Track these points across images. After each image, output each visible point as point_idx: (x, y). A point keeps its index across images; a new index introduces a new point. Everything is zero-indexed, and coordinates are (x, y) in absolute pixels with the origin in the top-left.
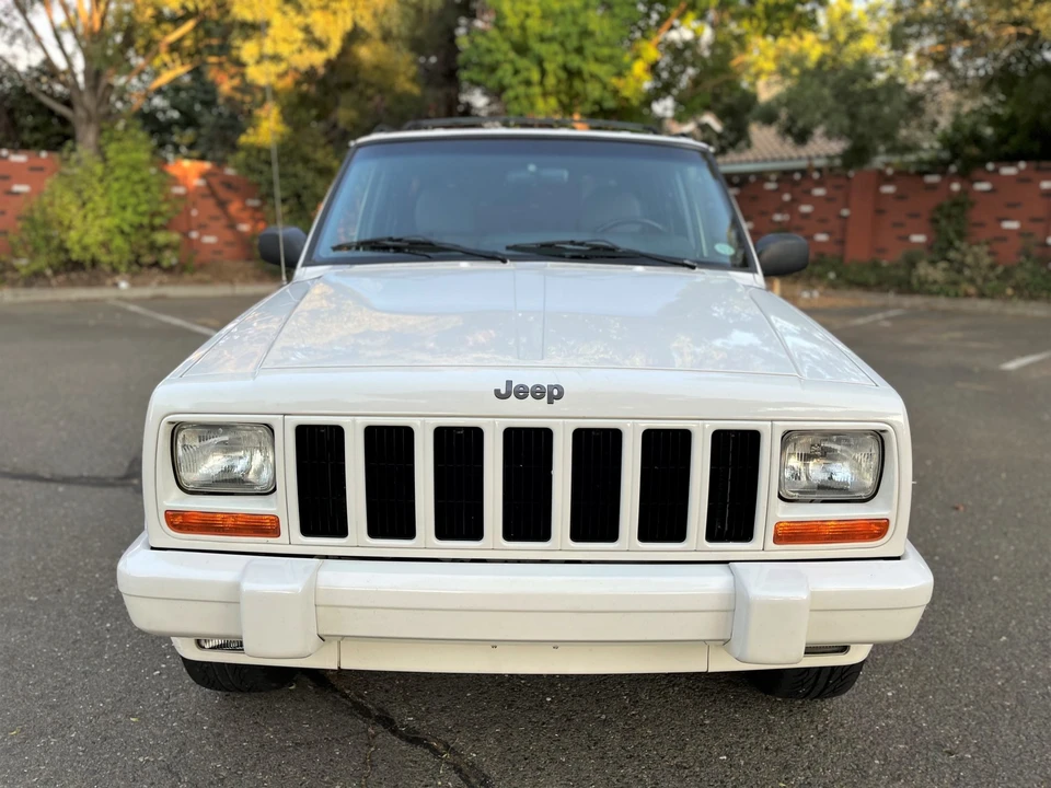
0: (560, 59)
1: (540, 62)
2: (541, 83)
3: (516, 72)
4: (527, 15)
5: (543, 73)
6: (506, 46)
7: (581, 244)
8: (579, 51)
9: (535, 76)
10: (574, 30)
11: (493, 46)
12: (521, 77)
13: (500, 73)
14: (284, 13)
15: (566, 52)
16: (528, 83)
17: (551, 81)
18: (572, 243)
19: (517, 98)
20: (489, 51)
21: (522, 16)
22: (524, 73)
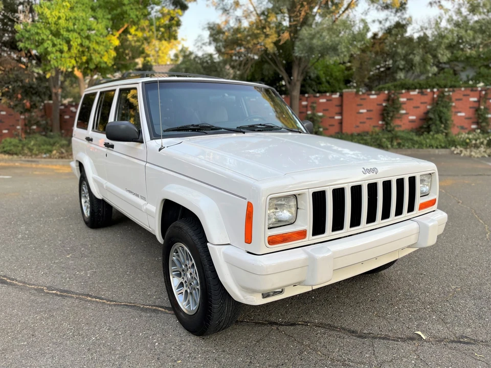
0: (79, 41)
1: (68, 42)
2: (69, 52)
3: (54, 45)
4: (59, 18)
5: (70, 48)
6: (48, 32)
7: (264, 125)
8: (88, 37)
9: (66, 48)
10: (85, 27)
11: (39, 31)
12: (57, 48)
13: (46, 45)
15: (82, 37)
16: (61, 51)
17: (74, 51)
18: (260, 125)
20: (37, 34)
21: (56, 18)
22: (59, 46)
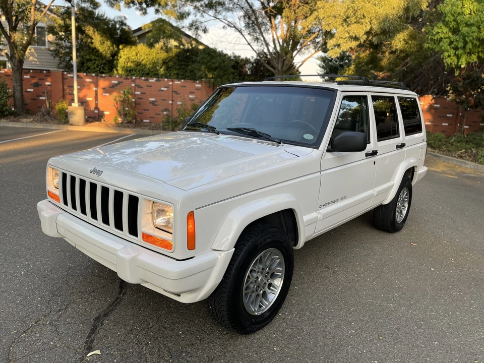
2: (464, 48)
3: (451, 43)
5: (466, 43)
6: (445, 30)
9: (461, 45)
11: (440, 31)
13: (441, 43)
14: (343, 26)
19: (449, 56)
22: (455, 43)
